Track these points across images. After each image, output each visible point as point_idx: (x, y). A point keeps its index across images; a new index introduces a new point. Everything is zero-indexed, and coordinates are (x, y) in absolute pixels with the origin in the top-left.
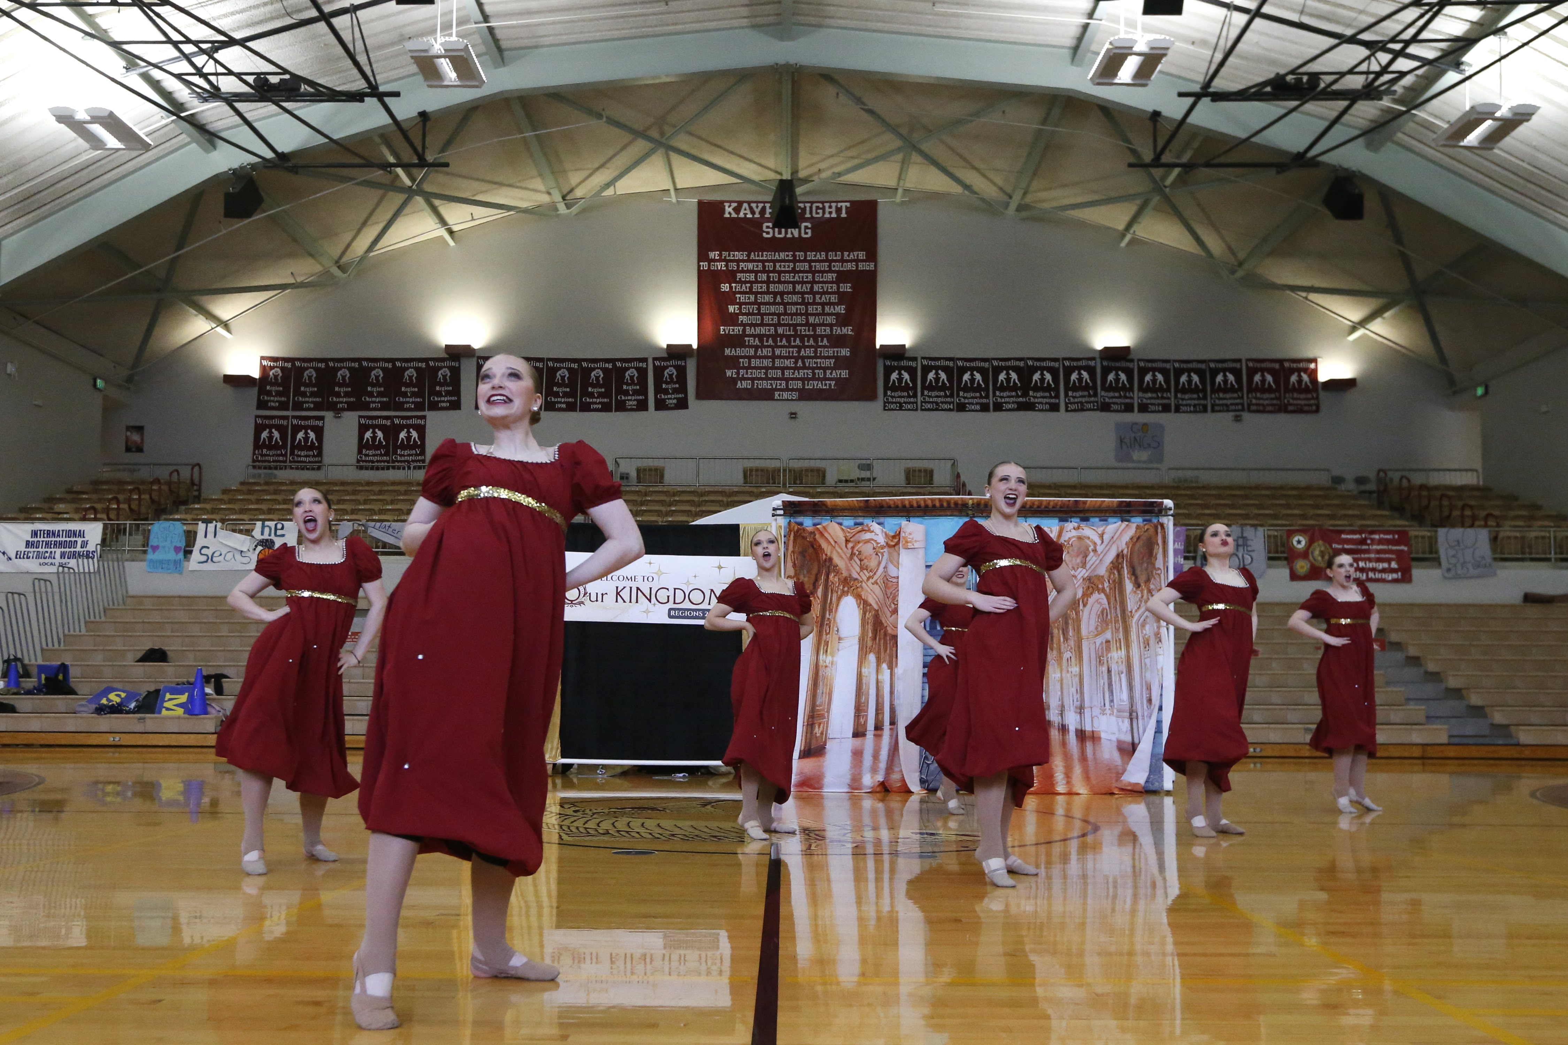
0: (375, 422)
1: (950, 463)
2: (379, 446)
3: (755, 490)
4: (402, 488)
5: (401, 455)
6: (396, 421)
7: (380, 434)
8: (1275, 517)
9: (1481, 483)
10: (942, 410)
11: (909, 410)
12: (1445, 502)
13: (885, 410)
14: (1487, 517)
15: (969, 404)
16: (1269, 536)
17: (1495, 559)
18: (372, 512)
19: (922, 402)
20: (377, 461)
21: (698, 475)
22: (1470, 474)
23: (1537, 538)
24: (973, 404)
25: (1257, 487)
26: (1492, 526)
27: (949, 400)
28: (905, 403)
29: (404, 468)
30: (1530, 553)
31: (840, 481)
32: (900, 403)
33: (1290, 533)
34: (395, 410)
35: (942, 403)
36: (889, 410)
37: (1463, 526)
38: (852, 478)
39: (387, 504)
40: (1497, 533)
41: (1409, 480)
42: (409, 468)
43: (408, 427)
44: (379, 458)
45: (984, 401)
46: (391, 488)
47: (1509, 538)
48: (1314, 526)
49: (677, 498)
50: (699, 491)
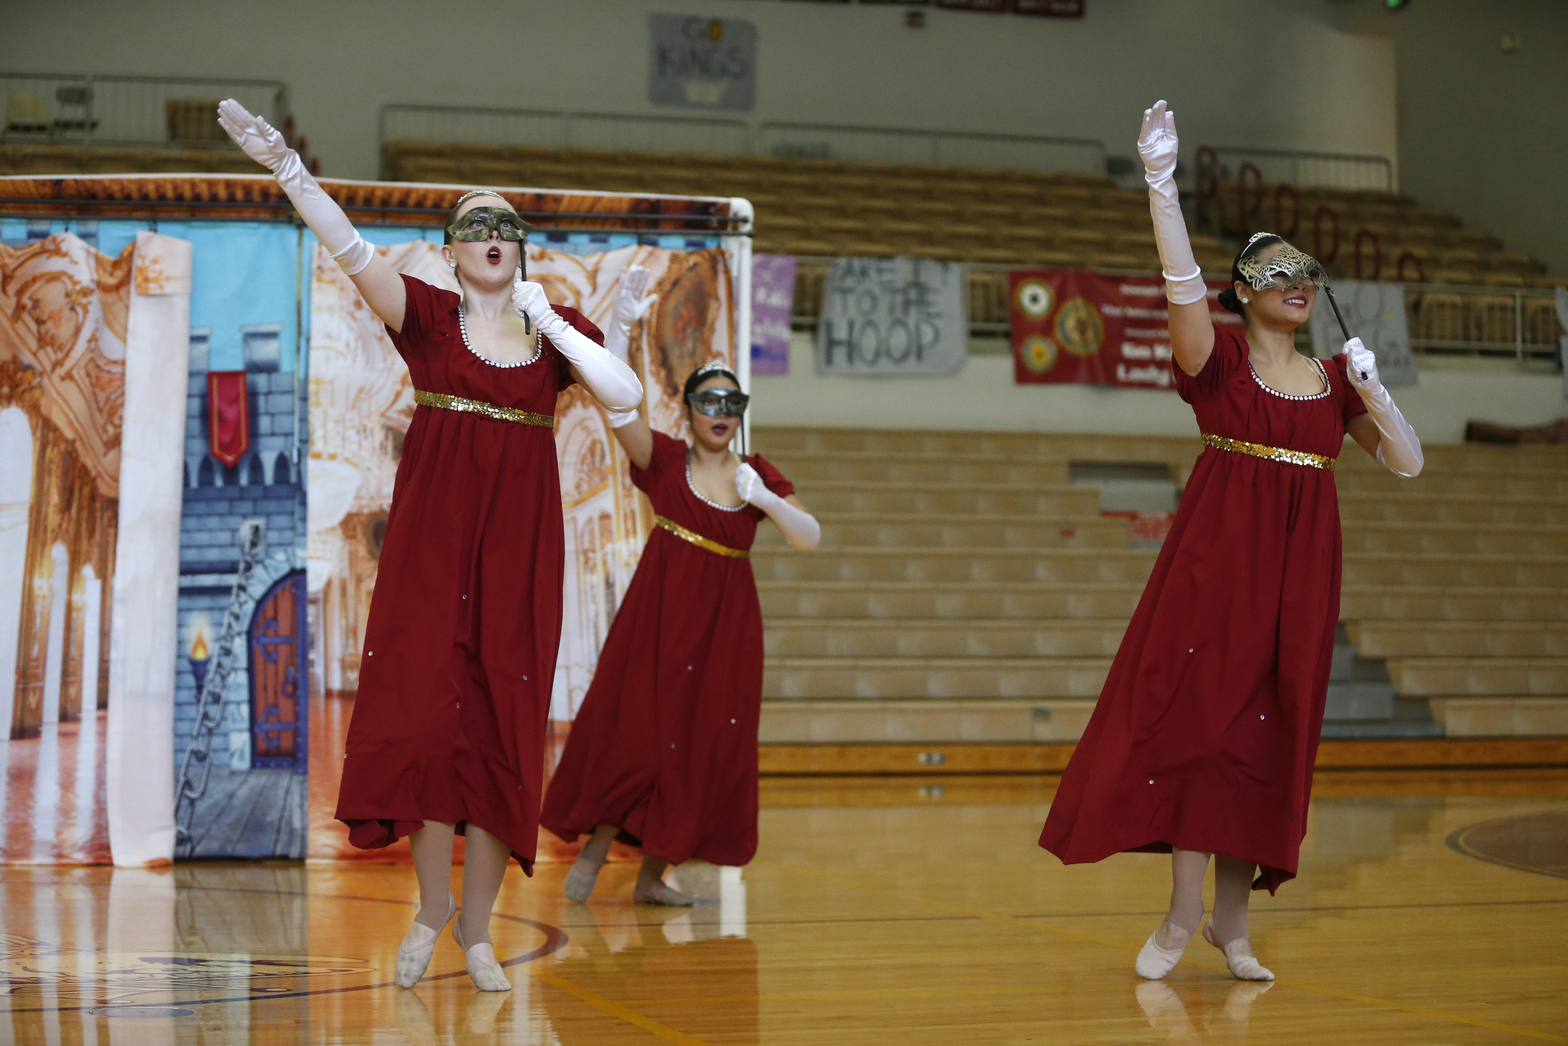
1: (270, 92)
8: (987, 241)
9: (1395, 187)
12: (1327, 225)
14: (1402, 262)
16: (973, 285)
17: (1416, 350)
22: (1373, 167)
23: (1491, 308)
25: (952, 175)
26: (1412, 280)
30: (1479, 339)
31: (14, 128)
33: (1017, 279)
37: (1358, 276)
38: (41, 121)
40: (1421, 294)
41: (1258, 174)
47: (1441, 306)
48: (1063, 265)
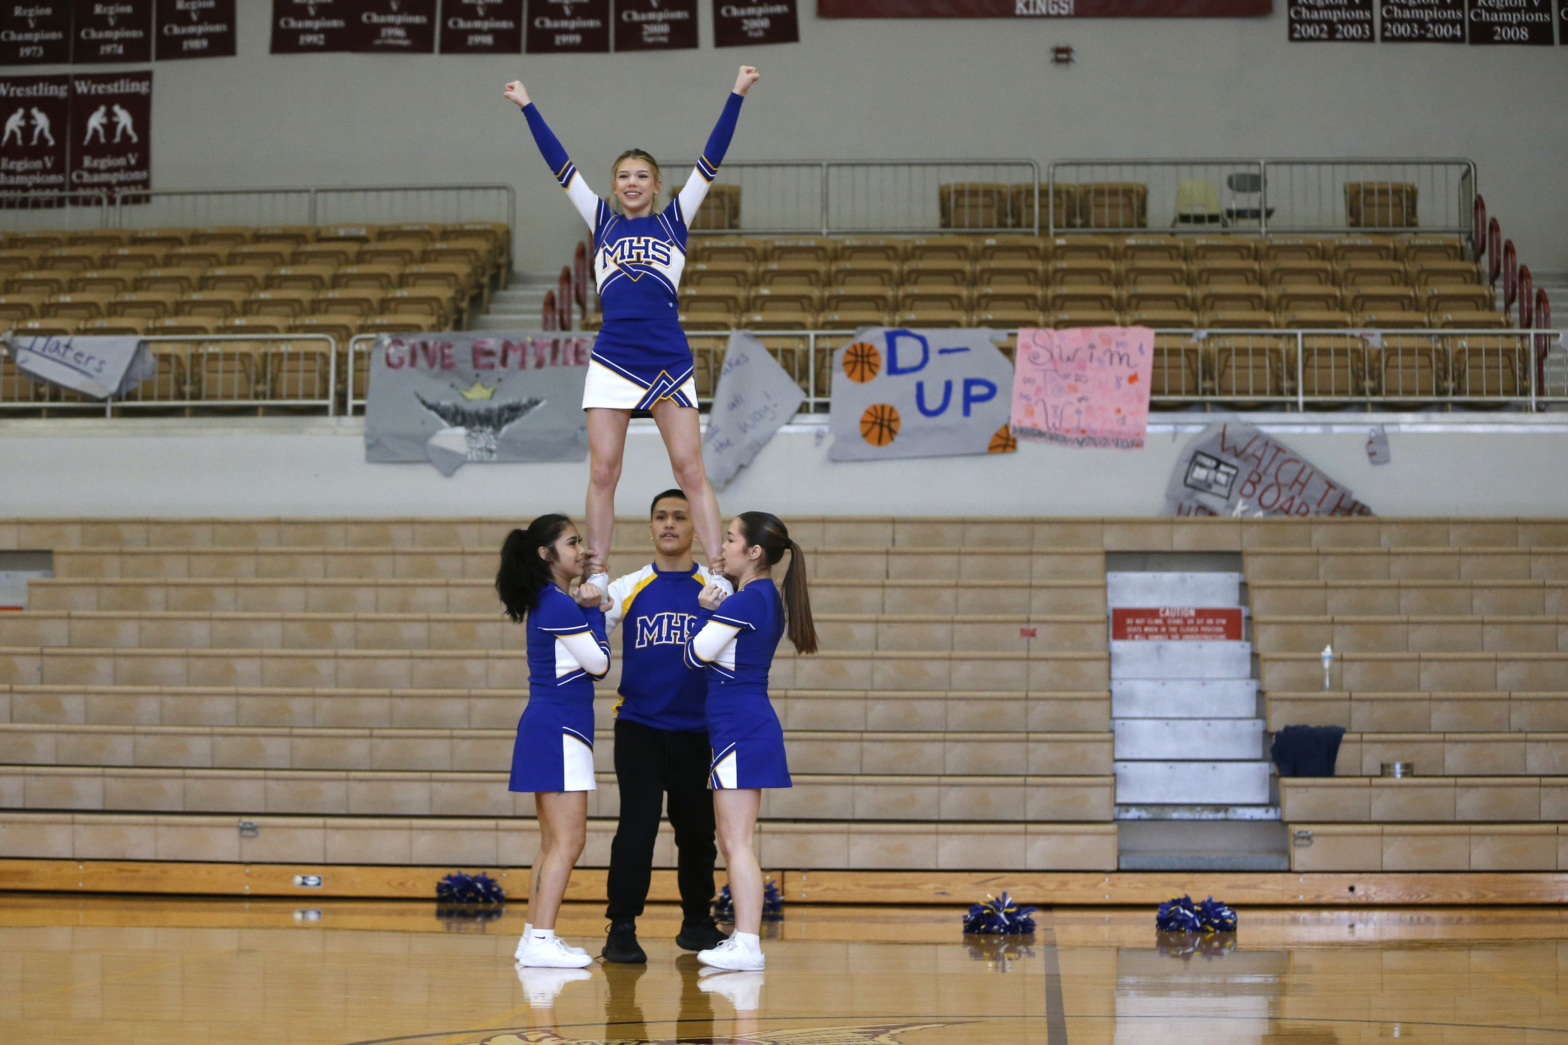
0: (31, 91)
1: (1456, 173)
2: (40, 151)
3: (970, 243)
4: (95, 251)
5: (92, 171)
6: (82, 88)
7: (41, 121)
10: (1435, 40)
11: (1353, 39)
13: (1292, 39)
15: (1502, 24)
18: (26, 310)
19: (1384, 20)
20: (36, 187)
21: (825, 207)
24: (1510, 25)
27: (1450, 14)
28: (1343, 22)
29: (99, 202)
31: (1184, 219)
32: (1330, 23)
34: (77, 61)
35: (1434, 22)
36: (1302, 39)
38: (1214, 210)
39: (61, 290)
42: (112, 202)
43: (109, 101)
44: (38, 179)
45: (1538, 17)
46: (66, 251)
49: (774, 266)
50: (829, 246)
